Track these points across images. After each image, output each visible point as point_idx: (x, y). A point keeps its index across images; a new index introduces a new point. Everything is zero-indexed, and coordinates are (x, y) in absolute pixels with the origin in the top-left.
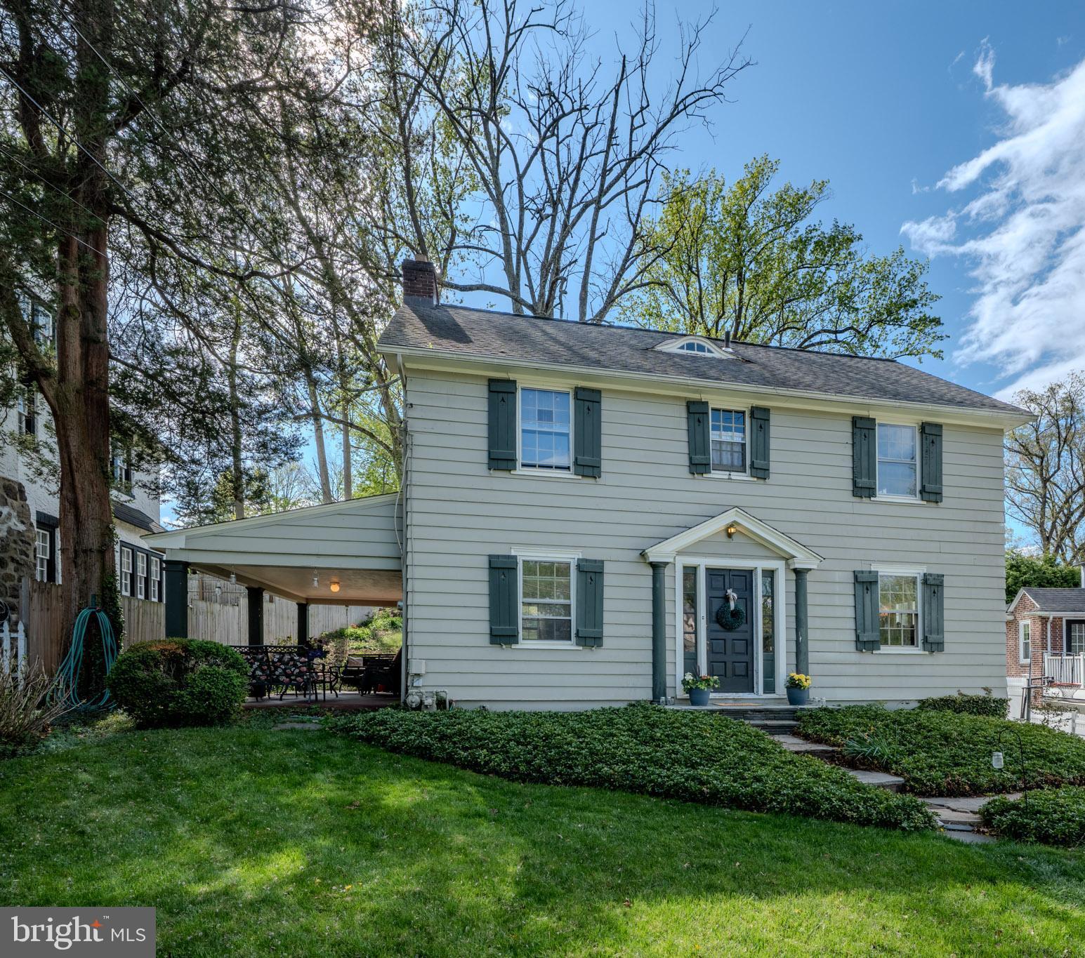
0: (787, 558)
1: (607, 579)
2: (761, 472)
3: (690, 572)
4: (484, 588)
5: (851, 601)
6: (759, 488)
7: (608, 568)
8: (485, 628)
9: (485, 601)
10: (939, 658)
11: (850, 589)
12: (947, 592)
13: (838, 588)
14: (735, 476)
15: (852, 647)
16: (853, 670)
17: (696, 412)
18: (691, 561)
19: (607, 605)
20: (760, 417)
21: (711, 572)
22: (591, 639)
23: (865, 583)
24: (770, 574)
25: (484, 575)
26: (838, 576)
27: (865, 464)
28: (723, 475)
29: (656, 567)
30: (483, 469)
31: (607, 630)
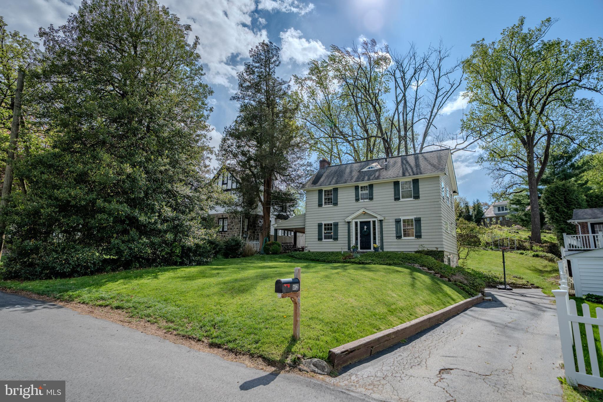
0: (376, 217)
1: (339, 226)
2: (371, 199)
3: (356, 223)
4: (317, 230)
5: (394, 226)
6: (371, 202)
7: (339, 224)
8: (317, 237)
9: (317, 232)
10: (420, 240)
11: (394, 223)
12: (422, 222)
13: (391, 224)
14: (365, 200)
15: (395, 238)
16: (396, 243)
17: (357, 188)
18: (356, 220)
19: (339, 231)
20: (371, 186)
21: (361, 222)
22: (336, 239)
23: (398, 222)
24: (374, 222)
25: (317, 227)
26: (391, 221)
27: (397, 192)
28: (362, 201)
29: (349, 223)
30: (317, 207)
31: (339, 237)
